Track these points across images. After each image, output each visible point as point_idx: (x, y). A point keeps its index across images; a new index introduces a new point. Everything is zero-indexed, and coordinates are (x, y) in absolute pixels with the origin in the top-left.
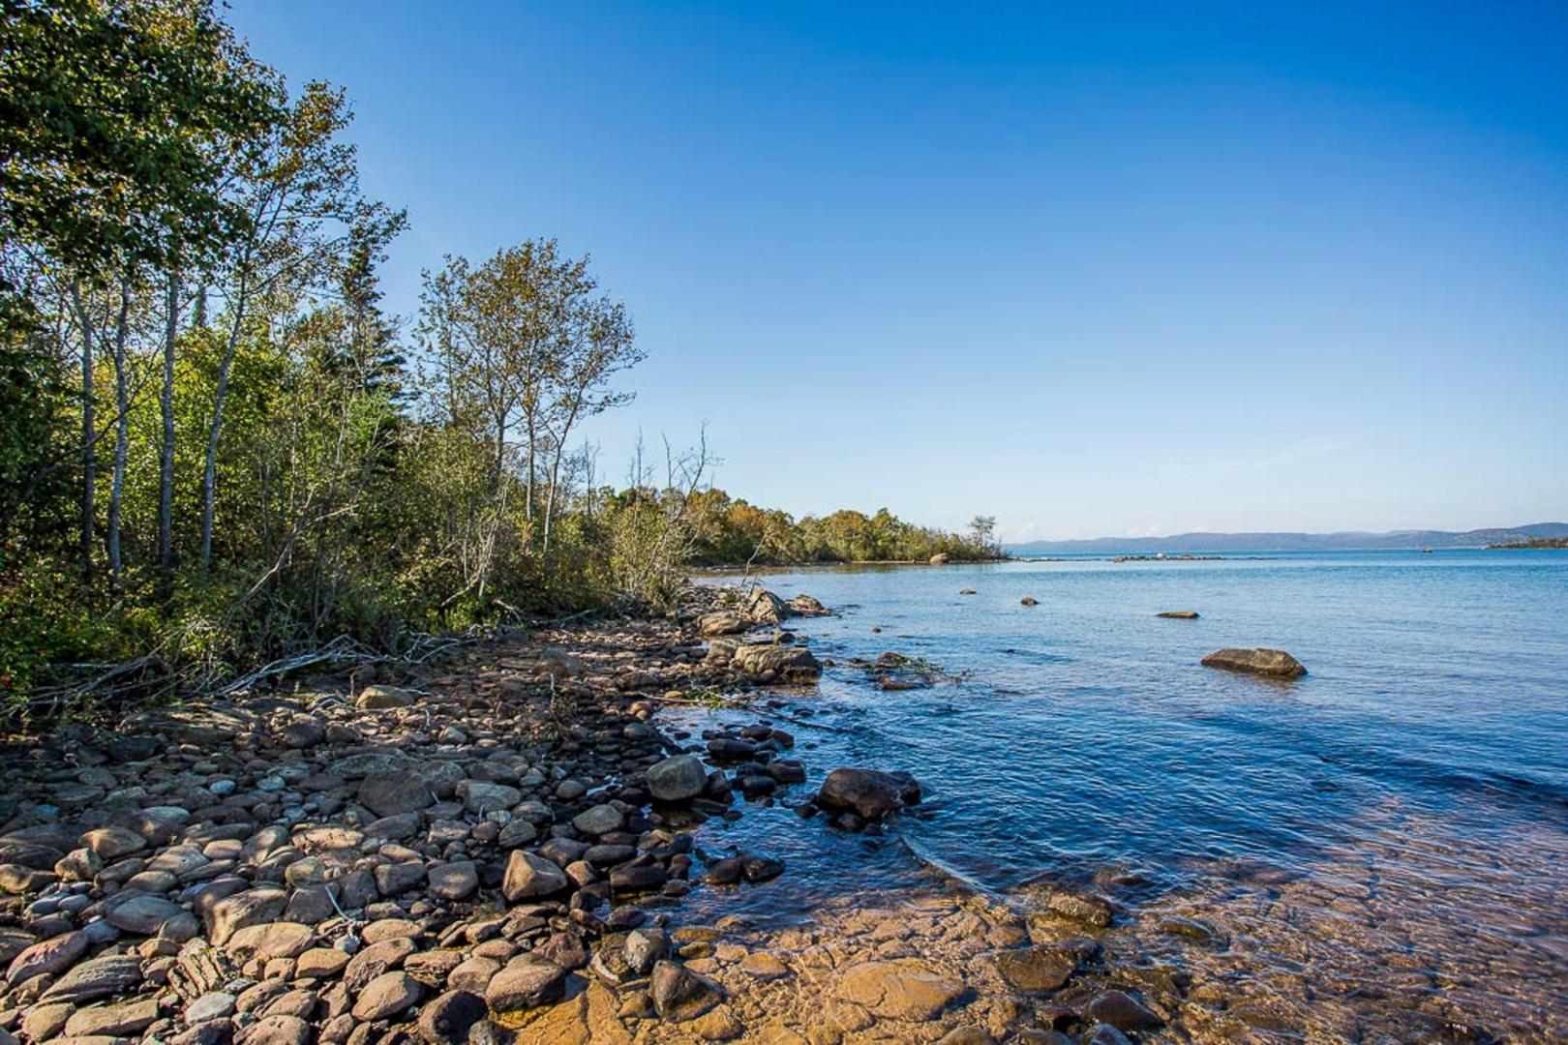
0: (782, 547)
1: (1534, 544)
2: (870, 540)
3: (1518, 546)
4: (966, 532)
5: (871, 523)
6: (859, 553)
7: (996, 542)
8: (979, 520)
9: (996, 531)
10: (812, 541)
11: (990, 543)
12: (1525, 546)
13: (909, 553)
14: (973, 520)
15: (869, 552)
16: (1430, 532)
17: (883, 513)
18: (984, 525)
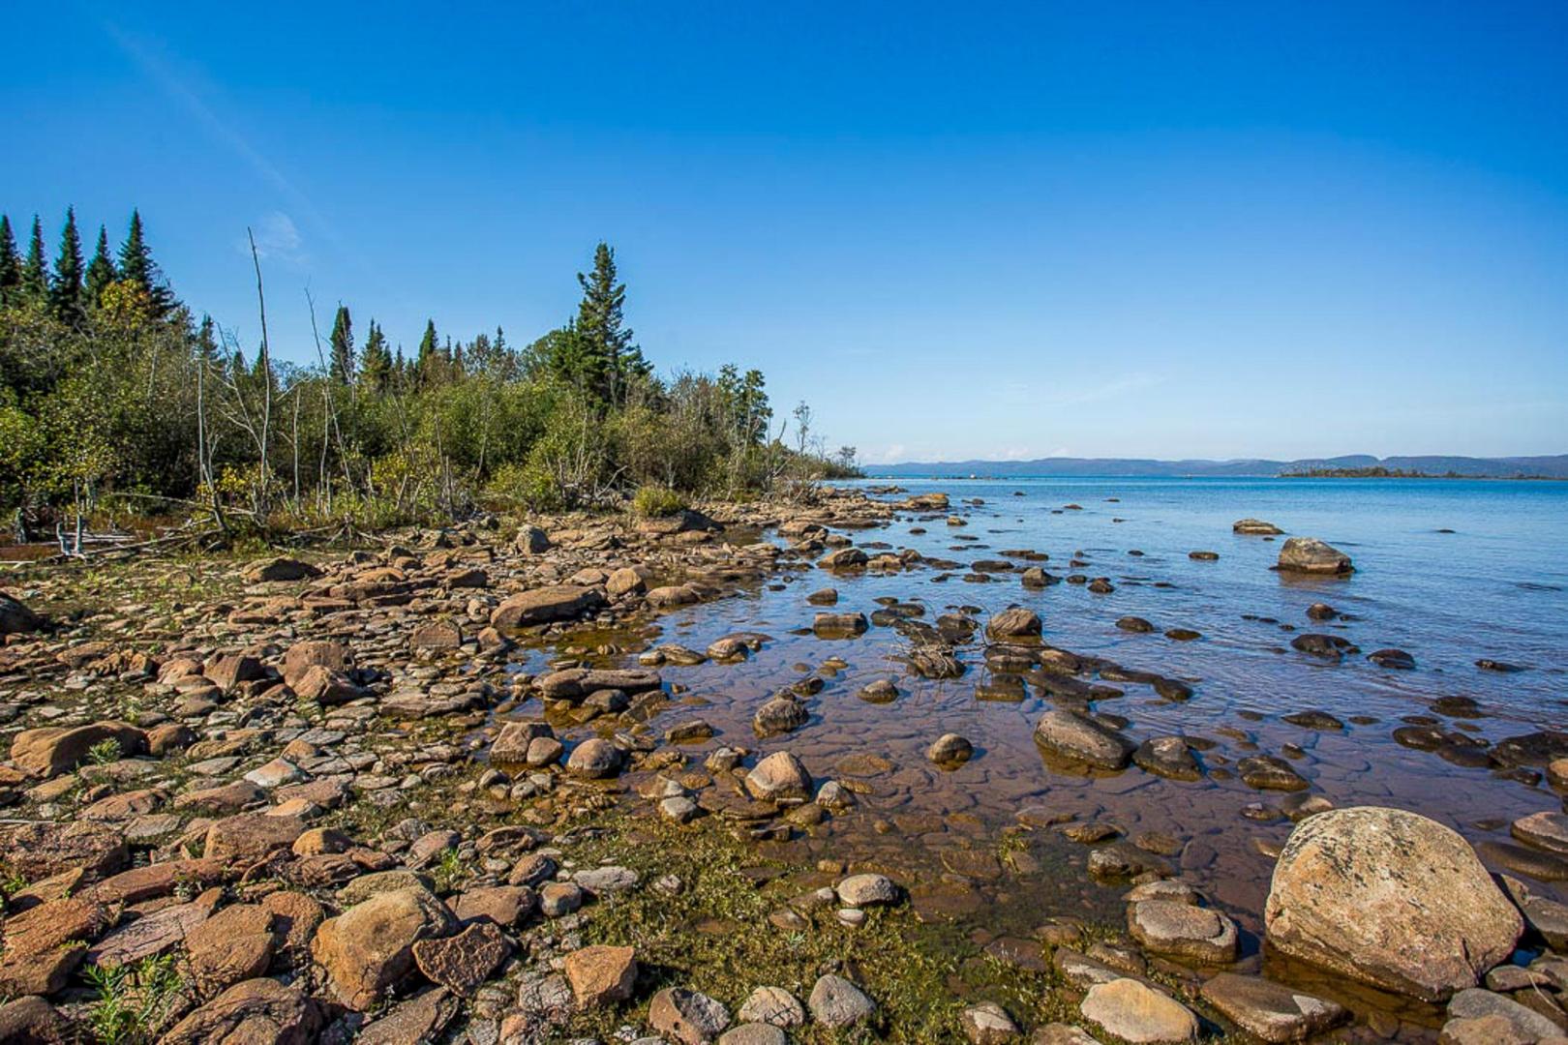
1: (1314, 474)
3: (1302, 475)
7: (856, 465)
11: (852, 465)
12: (1307, 475)
16: (1262, 461)
18: (848, 452)
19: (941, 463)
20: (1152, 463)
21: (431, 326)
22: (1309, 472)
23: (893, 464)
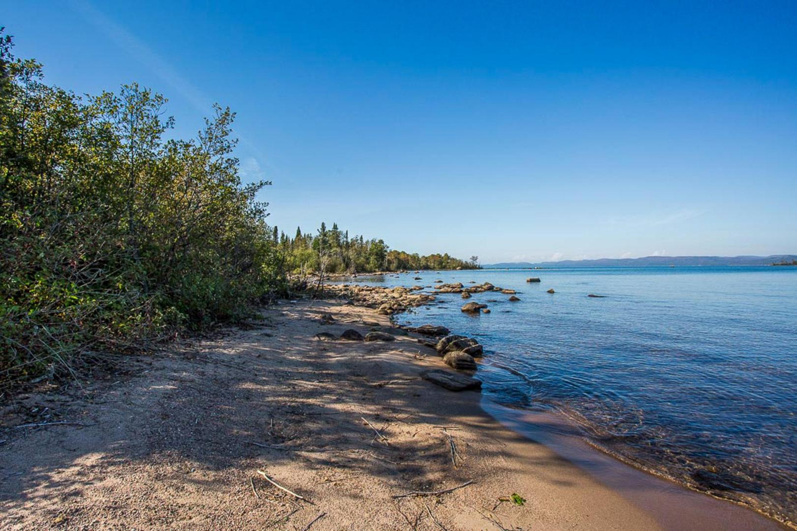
0: (414, 265)
2: (441, 263)
4: (469, 261)
5: (443, 257)
6: (437, 267)
8: (473, 257)
9: (478, 261)
10: (423, 263)
13: (451, 267)
14: (471, 257)
15: (440, 266)
17: (446, 255)
18: (475, 259)
19: (584, 260)
20: (715, 259)
21: (299, 228)
22: (792, 262)
23: (557, 261)
